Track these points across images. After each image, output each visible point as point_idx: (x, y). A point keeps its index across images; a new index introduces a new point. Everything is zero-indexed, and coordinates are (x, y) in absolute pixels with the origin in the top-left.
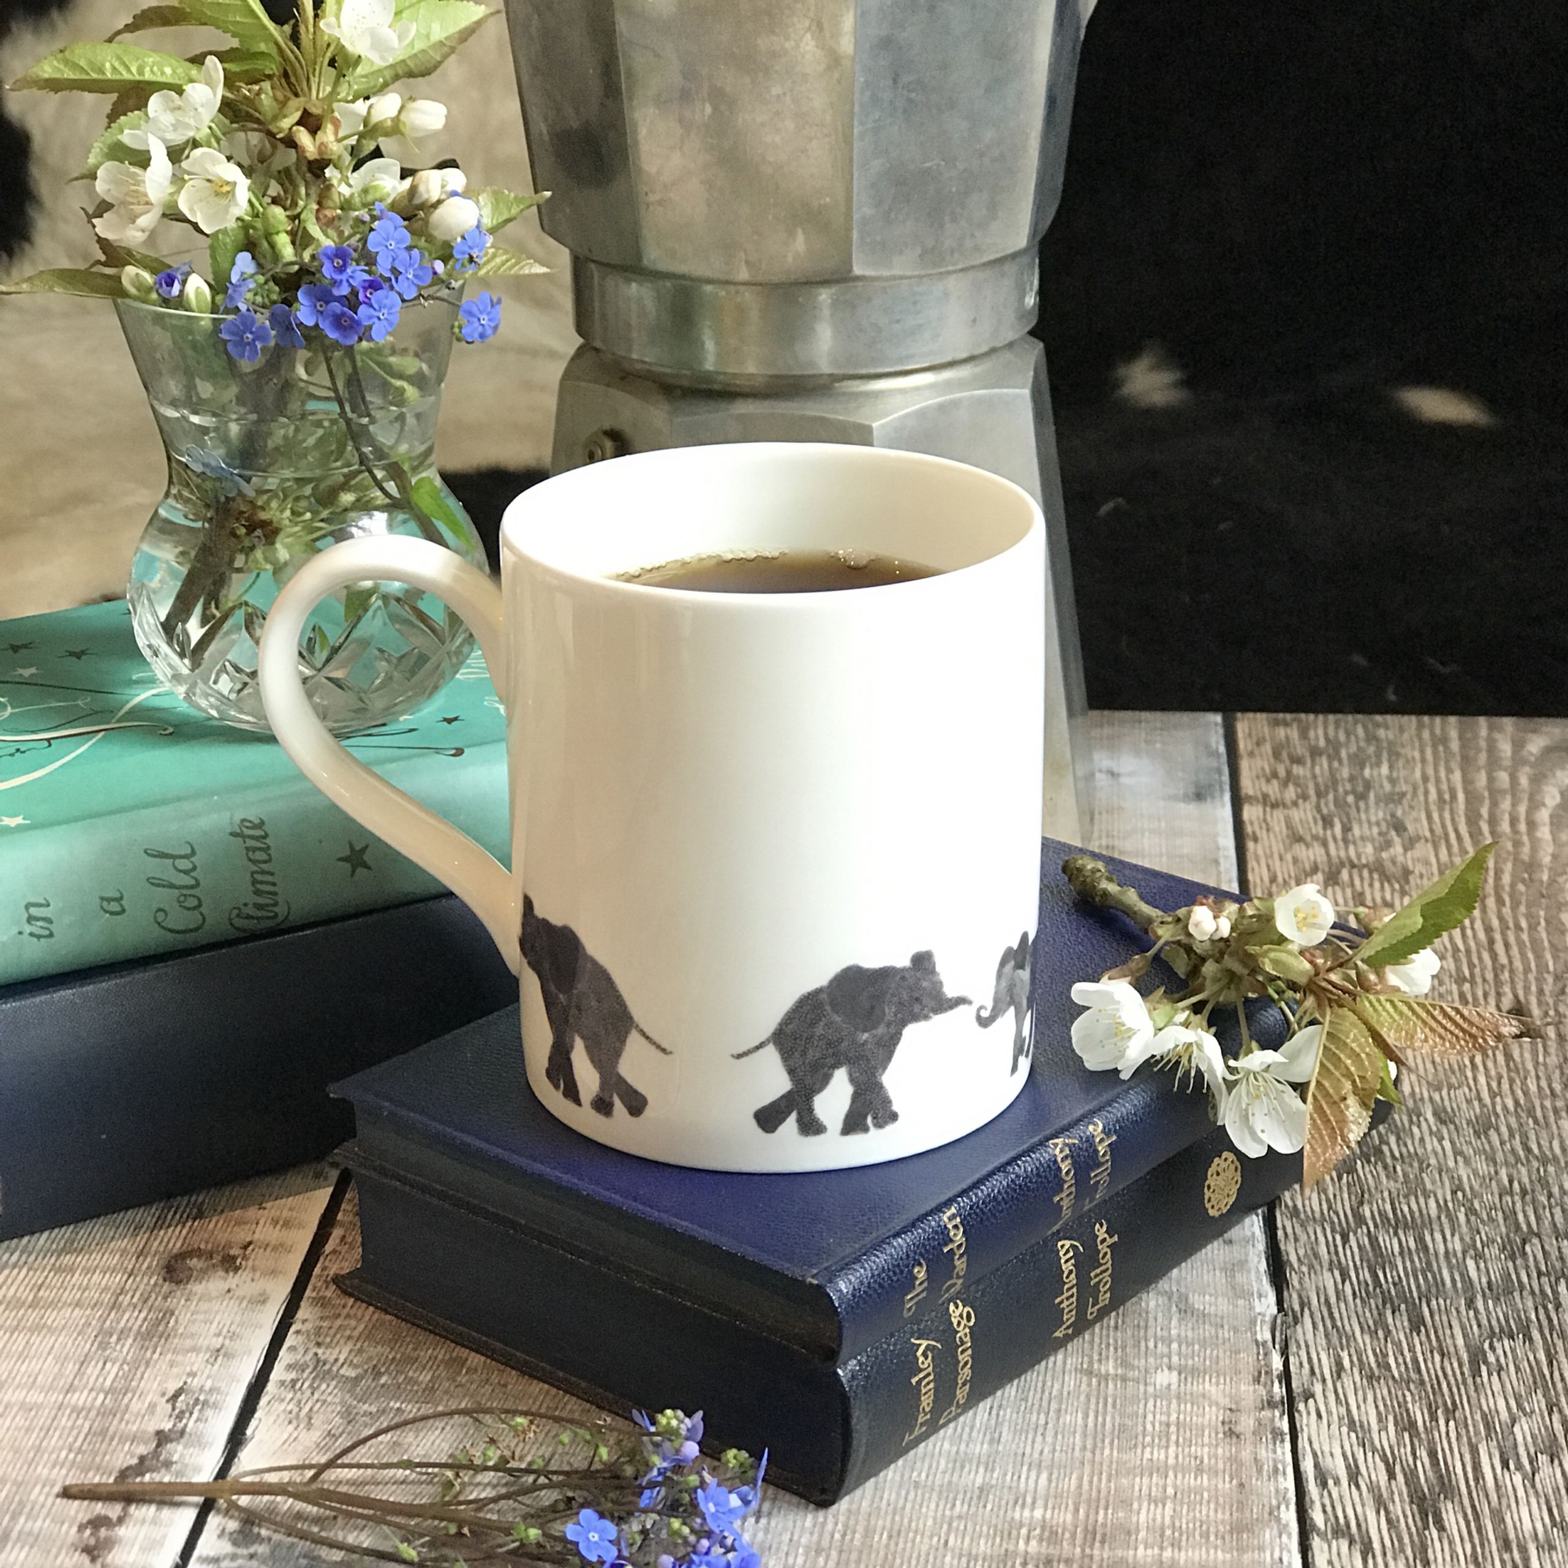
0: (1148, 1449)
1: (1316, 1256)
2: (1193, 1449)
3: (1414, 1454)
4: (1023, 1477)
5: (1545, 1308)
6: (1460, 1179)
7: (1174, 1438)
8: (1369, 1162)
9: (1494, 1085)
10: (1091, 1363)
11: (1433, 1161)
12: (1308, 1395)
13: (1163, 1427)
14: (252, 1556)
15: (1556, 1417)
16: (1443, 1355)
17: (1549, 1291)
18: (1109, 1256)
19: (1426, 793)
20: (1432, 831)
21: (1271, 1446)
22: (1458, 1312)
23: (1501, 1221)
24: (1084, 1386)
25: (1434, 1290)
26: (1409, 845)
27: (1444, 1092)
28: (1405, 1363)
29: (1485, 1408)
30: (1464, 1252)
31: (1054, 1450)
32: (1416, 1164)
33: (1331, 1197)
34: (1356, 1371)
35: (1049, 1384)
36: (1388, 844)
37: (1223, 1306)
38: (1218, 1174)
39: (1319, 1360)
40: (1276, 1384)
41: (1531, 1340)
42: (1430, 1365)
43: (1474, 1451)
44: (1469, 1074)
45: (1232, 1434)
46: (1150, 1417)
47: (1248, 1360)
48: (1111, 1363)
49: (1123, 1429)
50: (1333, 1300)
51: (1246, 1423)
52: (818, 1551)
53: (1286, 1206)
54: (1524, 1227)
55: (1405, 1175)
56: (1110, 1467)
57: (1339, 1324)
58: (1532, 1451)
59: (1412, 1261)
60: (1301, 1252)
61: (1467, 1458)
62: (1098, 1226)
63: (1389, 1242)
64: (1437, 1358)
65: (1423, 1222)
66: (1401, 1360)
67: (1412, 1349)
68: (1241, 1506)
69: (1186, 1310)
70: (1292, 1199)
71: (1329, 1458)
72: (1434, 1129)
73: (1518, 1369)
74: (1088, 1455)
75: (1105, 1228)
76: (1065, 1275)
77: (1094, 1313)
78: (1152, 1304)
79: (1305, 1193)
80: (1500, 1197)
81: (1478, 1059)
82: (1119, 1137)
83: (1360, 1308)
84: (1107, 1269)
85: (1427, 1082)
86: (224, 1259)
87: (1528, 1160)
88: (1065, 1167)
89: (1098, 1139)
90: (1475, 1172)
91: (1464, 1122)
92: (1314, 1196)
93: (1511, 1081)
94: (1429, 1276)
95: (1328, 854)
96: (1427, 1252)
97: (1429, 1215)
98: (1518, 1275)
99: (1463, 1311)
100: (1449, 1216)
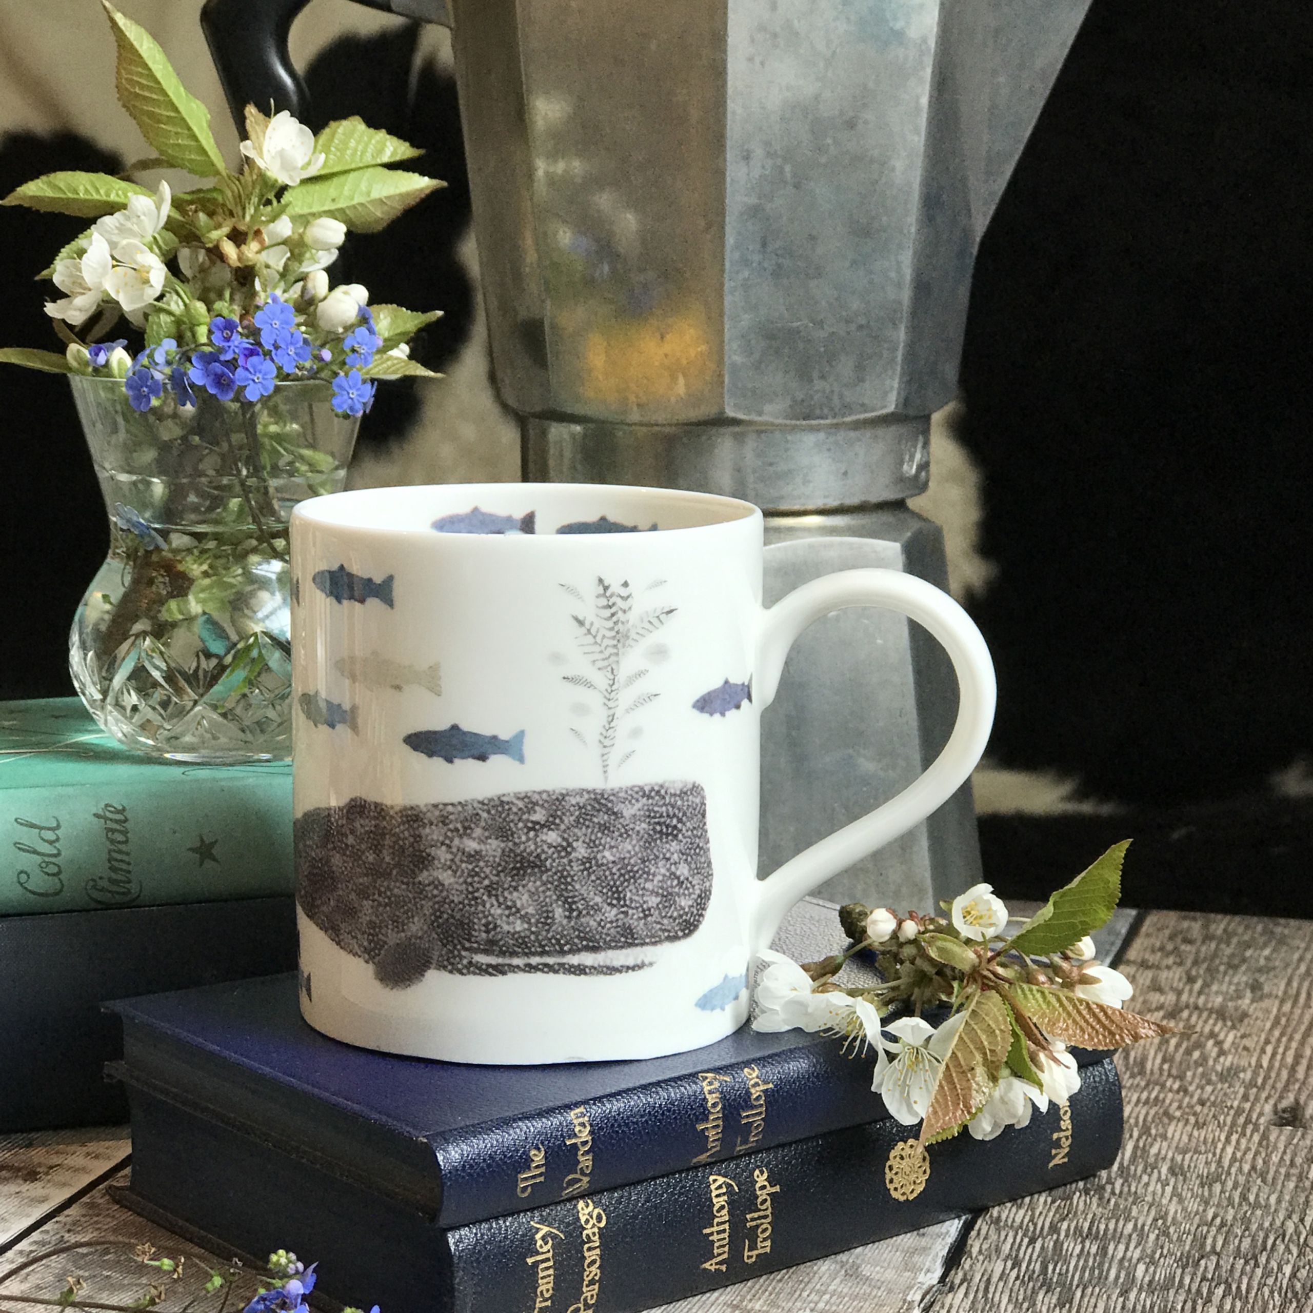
1: (998, 1250)
5: (1194, 1302)
6: (1167, 1212)
8: (1087, 1193)
9: (1239, 1155)
10: (742, 1301)
11: (1149, 1198)
17: (1204, 1291)
18: (769, 1203)
19: (1296, 969)
20: (1285, 993)
22: (1108, 1298)
23: (1189, 1242)
25: (1095, 1281)
26: (1258, 999)
27: (1188, 1156)
30: (1139, 1261)
32: (1131, 1199)
33: (1037, 1213)
37: (890, 1275)
38: (902, 1158)
44: (1220, 1146)
48: (760, 1302)
50: (995, 1279)
53: (991, 1216)
54: (1208, 1248)
55: (1116, 1204)
57: (990, 1295)
59: (1086, 1261)
60: (985, 1247)
62: (757, 1172)
63: (1072, 1247)
65: (1114, 1237)
69: (852, 1275)
70: (999, 1212)
72: (1163, 1177)
75: (766, 1175)
76: (715, 1209)
77: (754, 1259)
78: (824, 1268)
79: (1014, 1209)
80: (1198, 1226)
81: (1234, 1137)
82: (776, 1086)
83: (1016, 1287)
84: (766, 1217)
85: (1177, 1147)
86: (29, 1174)
87: (1240, 1205)
88: (711, 1099)
89: (752, 1082)
90: (1184, 1209)
91: (1194, 1176)
92: (1022, 1212)
93: (1257, 1153)
94: (1097, 1272)
95: (1178, 1000)
96: (1105, 1254)
97: (1122, 1233)
98: (1182, 1279)
99: (1114, 1297)
100: (1141, 1234)
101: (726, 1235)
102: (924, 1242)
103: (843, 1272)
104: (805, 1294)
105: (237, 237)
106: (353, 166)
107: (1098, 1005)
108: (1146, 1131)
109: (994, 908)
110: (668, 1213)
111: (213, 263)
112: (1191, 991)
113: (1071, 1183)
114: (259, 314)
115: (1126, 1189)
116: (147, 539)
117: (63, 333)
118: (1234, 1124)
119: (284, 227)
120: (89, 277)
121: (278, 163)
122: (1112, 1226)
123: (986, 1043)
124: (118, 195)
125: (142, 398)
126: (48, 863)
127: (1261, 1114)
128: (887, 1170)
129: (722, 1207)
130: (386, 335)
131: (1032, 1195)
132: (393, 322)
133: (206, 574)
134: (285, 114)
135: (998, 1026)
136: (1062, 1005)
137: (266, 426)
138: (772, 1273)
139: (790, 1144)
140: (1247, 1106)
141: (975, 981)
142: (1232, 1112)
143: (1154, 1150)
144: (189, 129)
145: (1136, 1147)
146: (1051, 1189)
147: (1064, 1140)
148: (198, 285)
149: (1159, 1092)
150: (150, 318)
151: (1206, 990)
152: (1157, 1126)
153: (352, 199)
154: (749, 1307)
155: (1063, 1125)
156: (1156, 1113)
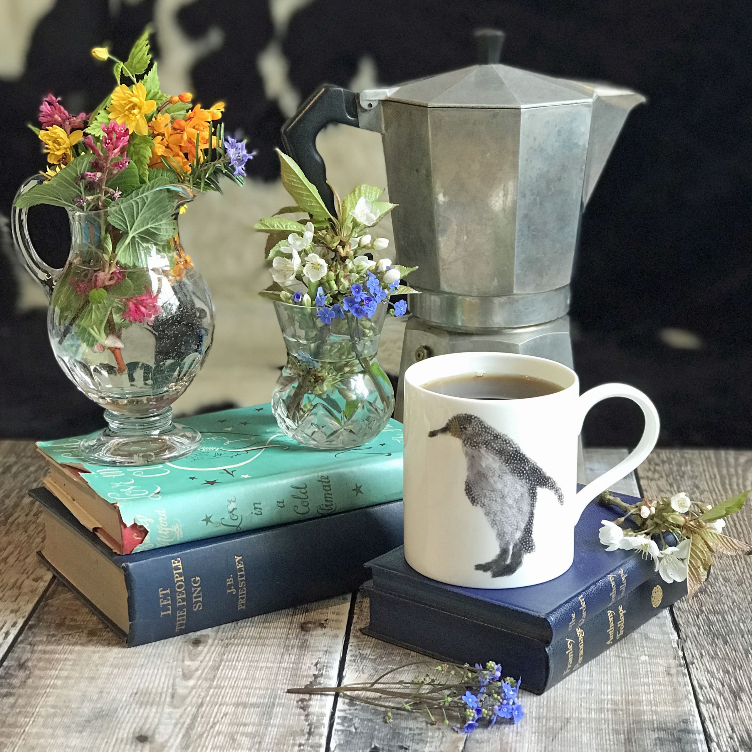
0: (642, 679)
1: (689, 622)
2: (657, 679)
3: (730, 679)
4: (603, 686)
6: (734, 599)
7: (650, 675)
9: (742, 570)
10: (619, 653)
11: (724, 593)
12: (693, 663)
13: (646, 672)
14: (356, 709)
16: (735, 651)
18: (623, 617)
19: (705, 476)
20: (709, 488)
21: (682, 677)
22: (739, 638)
24: (617, 660)
25: (730, 633)
26: (702, 493)
27: (725, 573)
30: (739, 621)
31: (611, 679)
32: (718, 594)
33: (691, 604)
34: (707, 655)
35: (606, 659)
36: (694, 493)
37: (660, 637)
38: (655, 592)
39: (695, 653)
40: (681, 660)
42: (731, 653)
44: (733, 567)
45: (669, 674)
46: (641, 669)
47: (671, 653)
48: (625, 653)
49: (633, 673)
50: (696, 635)
51: (673, 671)
52: (540, 707)
53: (676, 607)
55: (715, 598)
56: (630, 684)
57: (699, 642)
59: (721, 623)
60: (684, 621)
61: (748, 681)
62: (620, 607)
63: (712, 618)
64: (734, 652)
65: (723, 612)
66: (722, 653)
67: (725, 650)
68: (675, 695)
69: (647, 638)
70: (678, 605)
71: (702, 680)
72: (723, 583)
74: (623, 680)
75: (622, 608)
76: (610, 622)
77: (619, 637)
79: (682, 603)
81: (736, 562)
82: (627, 575)
83: (706, 638)
84: (622, 622)
88: (612, 584)
89: (622, 575)
90: (739, 597)
91: (733, 582)
92: (685, 604)
94: (728, 628)
96: (726, 620)
97: (725, 610)
100: (732, 610)
101: (613, 631)
102: (661, 621)
103: (643, 638)
104: (638, 648)
105: (342, 244)
122: (720, 607)
124: (290, 227)
126: (303, 502)
128: (653, 598)
129: (612, 621)
138: (623, 639)
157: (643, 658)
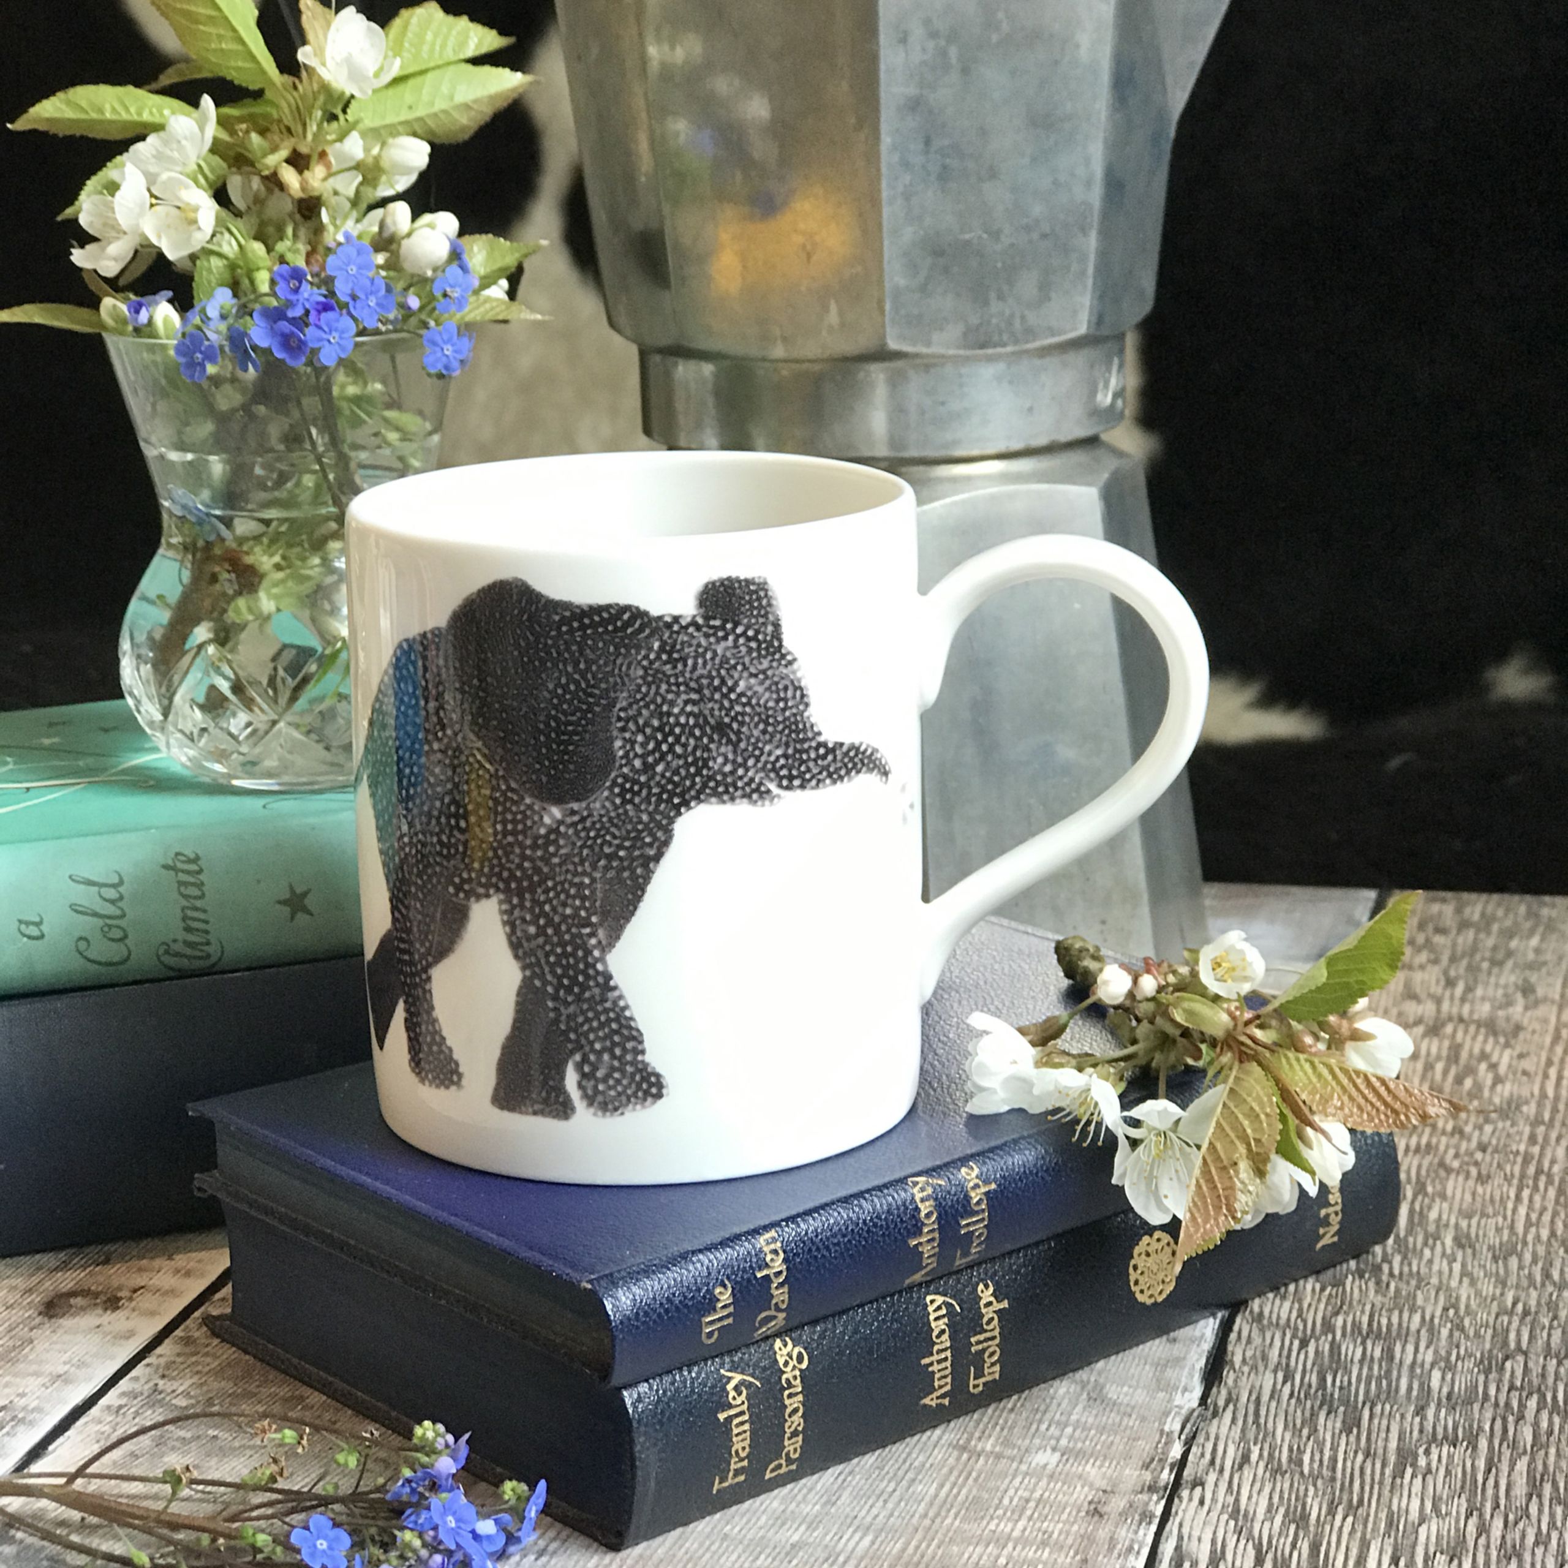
0: (996, 1521)
1: (1265, 1358)
2: (1045, 1524)
3: (1294, 1546)
4: (846, 1537)
5: (1504, 1420)
6: (1458, 1298)
7: (1029, 1513)
8: (1361, 1277)
9: (1534, 1217)
10: (969, 1440)
11: (1434, 1281)
12: (1198, 1483)
13: (1023, 1502)
15: (1473, 1522)
16: (1367, 1455)
17: (1515, 1404)
18: (996, 1321)
20: (1562, 994)
21: (1134, 1527)
22: (1403, 1416)
23: (1488, 1337)
24: (951, 1461)
25: (1383, 1396)
26: (1532, 1006)
27: (1474, 1221)
28: (1321, 1461)
29: (1395, 1508)
30: (1433, 1365)
31: (891, 1515)
32: (1413, 1283)
33: (1305, 1306)
34: (1262, 1464)
35: (914, 1455)
36: (1509, 1003)
37: (1140, 1396)
38: (1148, 1255)
39: (1225, 1452)
40: (1166, 1471)
41: (1475, 1448)
42: (1349, 1464)
43: (1365, 1545)
44: (1510, 1205)
45: (1095, 1513)
46: (1011, 1492)
47: (1145, 1447)
48: (992, 1441)
49: (976, 1500)
50: (1265, 1398)
51: (1117, 1504)
53: (1251, 1312)
54: (1512, 1345)
55: (1398, 1291)
56: (945, 1535)
57: (1262, 1421)
58: (1432, 1550)
59: (1370, 1369)
60: (1249, 1354)
62: (981, 1287)
63: (1351, 1350)
64: (1360, 1457)
65: (1399, 1335)
66: (1317, 1457)
67: (1334, 1449)
69: (1097, 1397)
70: (1261, 1307)
71: (1195, 1542)
72: (1449, 1251)
73: (1448, 1472)
74: (926, 1523)
75: (991, 1289)
76: (934, 1334)
77: (981, 1388)
78: (1062, 1391)
79: (1278, 1301)
80: (1497, 1318)
81: (1526, 1193)
82: (999, 1186)
83: (1291, 1409)
84: (993, 1338)
85: (1460, 1210)
86: (109, 1300)
87: (1543, 1285)
88: (925, 1208)
89: (971, 1184)
90: (1478, 1293)
91: (1485, 1248)
92: (1287, 1305)
93: (1555, 1214)
94: (1384, 1382)
95: (1439, 1011)
96: (1391, 1358)
97: (1408, 1328)
98: (1486, 1387)
99: (1409, 1418)
100: (1431, 1330)
101: (948, 1364)
102: (1177, 1350)
103: (1085, 1396)
104: (1043, 1427)
105: (298, 161)
106: (432, 64)
107: (1379, 1078)
108: (1421, 1188)
109: (1249, 958)
110: (879, 1344)
111: (270, 191)
112: (1452, 998)
113: (1341, 1263)
114: (331, 260)
115: (1406, 1269)
116: (207, 528)
117: (94, 286)
118: (1523, 1176)
119: (354, 147)
120: (123, 219)
121: (345, 71)
122: (1395, 1320)
123: (1249, 1131)
124: (151, 113)
125: (194, 366)
126: (110, 926)
127: (1553, 1162)
128: (1131, 1270)
129: (943, 1332)
130: (482, 272)
131: (1296, 1281)
132: (490, 256)
133: (278, 567)
134: (350, 12)
135: (1262, 1108)
136: (1335, 1077)
137: (343, 387)
138: (1001, 1400)
139: (1019, 1250)
140: (1536, 1150)
141: (1230, 1047)
142: (1519, 1159)
143: (1433, 1215)
144: (234, 30)
145: (1412, 1211)
146: (1318, 1272)
147: (1333, 1216)
148: (254, 220)
149: (1431, 1135)
150: (198, 262)
151: (1470, 996)
152: (1433, 1181)
153: (432, 104)
154: (979, 1448)
155: (1332, 1199)
156: (1431, 1164)
157: (1046, 1458)
